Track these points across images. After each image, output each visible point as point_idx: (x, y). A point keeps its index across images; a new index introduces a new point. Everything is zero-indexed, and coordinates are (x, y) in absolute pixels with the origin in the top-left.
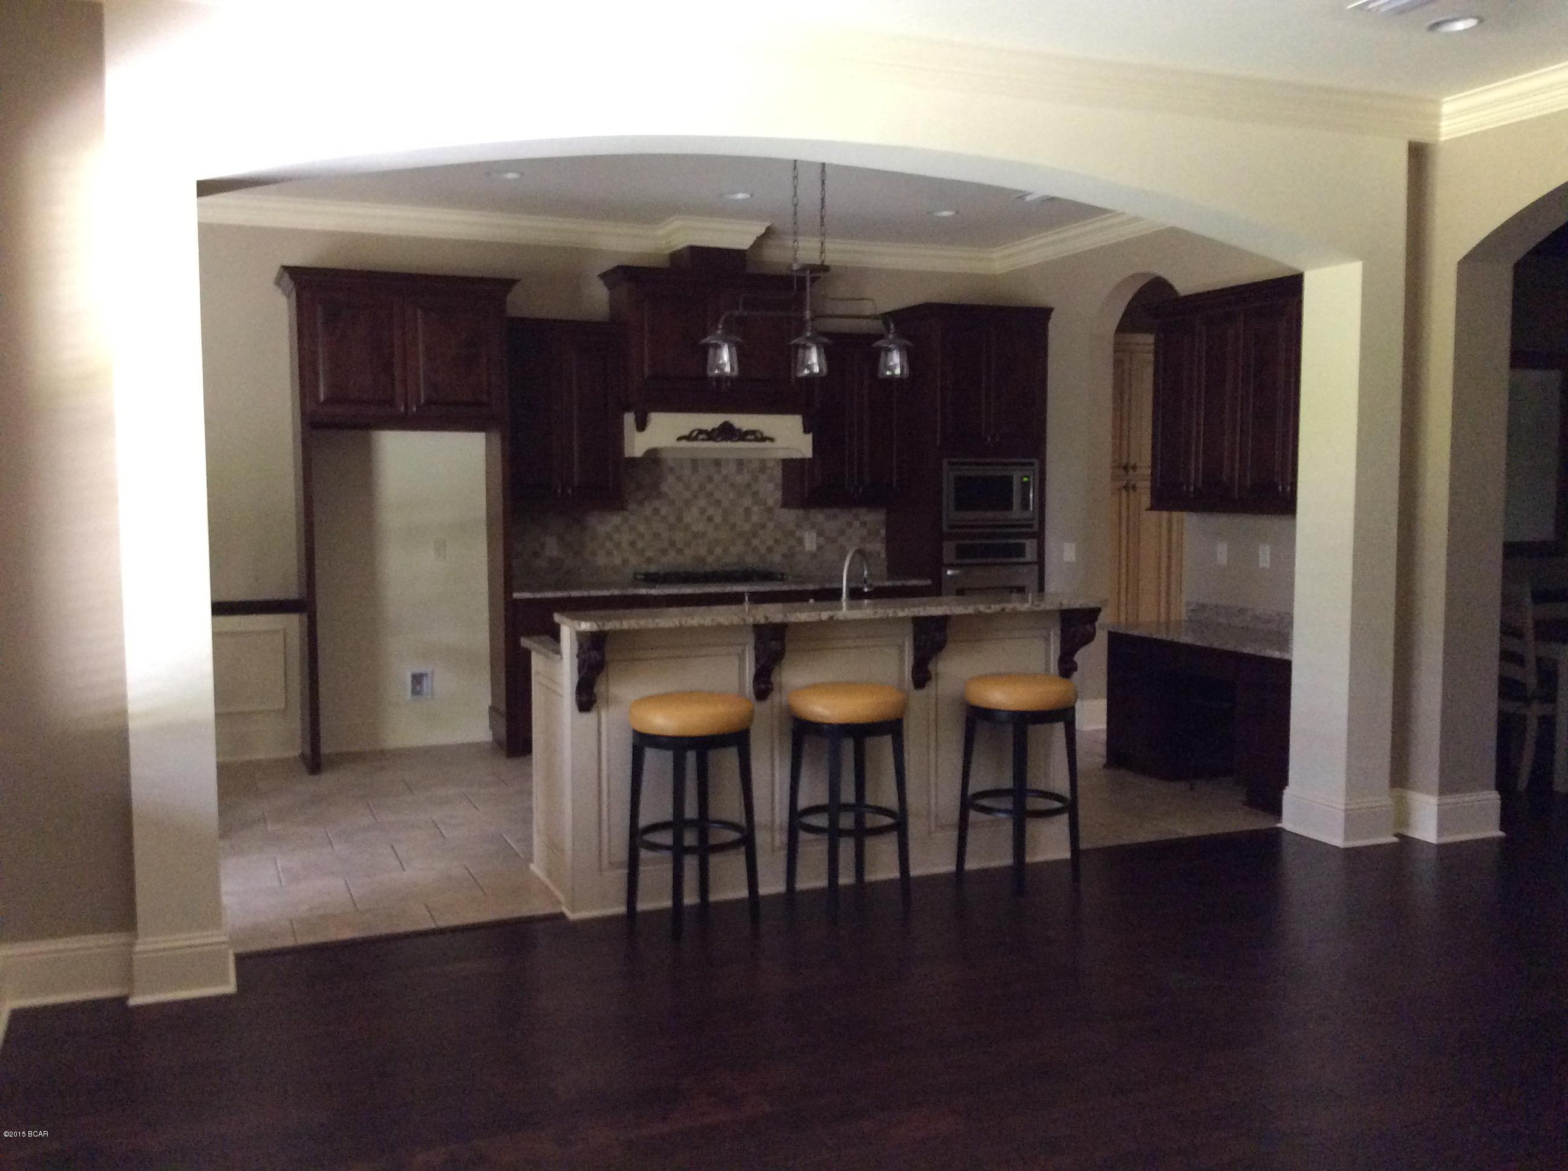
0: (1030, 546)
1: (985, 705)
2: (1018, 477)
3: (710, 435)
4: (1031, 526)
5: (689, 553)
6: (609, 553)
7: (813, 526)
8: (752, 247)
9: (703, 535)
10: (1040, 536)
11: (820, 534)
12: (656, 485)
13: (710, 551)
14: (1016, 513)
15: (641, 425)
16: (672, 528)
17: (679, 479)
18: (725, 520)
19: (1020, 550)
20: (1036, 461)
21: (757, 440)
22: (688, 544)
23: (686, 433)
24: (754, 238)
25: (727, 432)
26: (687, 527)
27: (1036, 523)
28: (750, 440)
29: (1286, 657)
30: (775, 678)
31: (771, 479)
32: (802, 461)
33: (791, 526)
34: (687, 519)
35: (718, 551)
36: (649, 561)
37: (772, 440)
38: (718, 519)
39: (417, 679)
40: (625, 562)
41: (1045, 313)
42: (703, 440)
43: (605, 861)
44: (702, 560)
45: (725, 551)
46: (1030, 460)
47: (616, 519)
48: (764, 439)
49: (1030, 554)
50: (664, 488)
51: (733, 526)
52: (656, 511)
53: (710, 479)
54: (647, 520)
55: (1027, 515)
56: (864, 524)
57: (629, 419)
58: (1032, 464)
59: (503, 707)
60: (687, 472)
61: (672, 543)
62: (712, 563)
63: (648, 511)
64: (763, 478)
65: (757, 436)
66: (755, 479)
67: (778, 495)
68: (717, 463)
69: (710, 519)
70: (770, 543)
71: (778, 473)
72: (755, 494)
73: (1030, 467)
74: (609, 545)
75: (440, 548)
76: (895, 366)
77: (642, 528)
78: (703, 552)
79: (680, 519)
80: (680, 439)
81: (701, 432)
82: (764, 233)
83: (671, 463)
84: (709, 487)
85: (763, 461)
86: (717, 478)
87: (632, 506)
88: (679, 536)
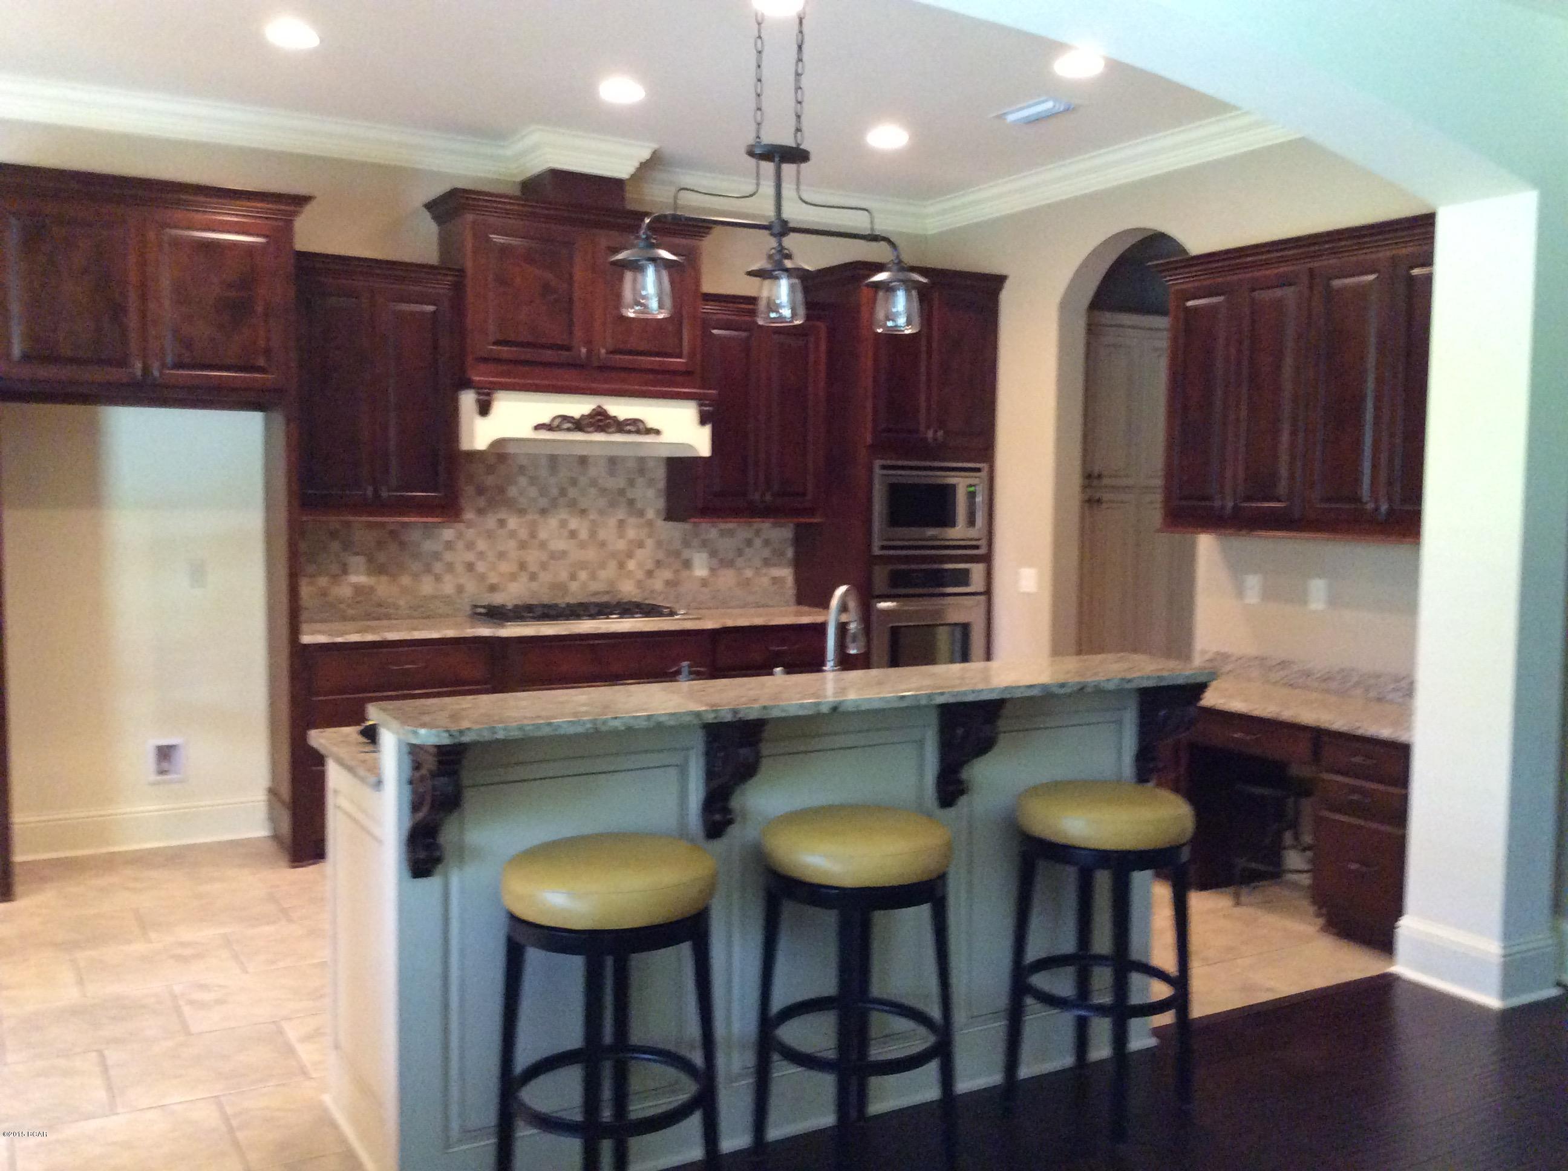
0: (977, 570)
1: (1061, 840)
2: (961, 483)
3: (578, 425)
4: (977, 547)
5: (545, 577)
6: (438, 578)
7: (704, 544)
8: (633, 176)
9: (564, 554)
10: (987, 559)
11: (713, 554)
12: (502, 490)
13: (573, 577)
14: (959, 532)
15: (484, 409)
16: (523, 545)
17: (533, 480)
18: (593, 534)
19: (963, 578)
20: (984, 466)
21: (638, 432)
22: (544, 566)
23: (546, 420)
24: (637, 165)
25: (600, 421)
26: (543, 545)
27: (983, 543)
28: (629, 432)
29: (1403, 738)
30: (736, 802)
31: (651, 482)
32: (697, 460)
33: (677, 544)
34: (543, 535)
35: (583, 575)
36: (493, 588)
37: (657, 432)
38: (584, 534)
39: (165, 753)
40: (460, 589)
41: (996, 282)
42: (569, 430)
43: (455, 1125)
44: (561, 587)
45: (593, 577)
46: (978, 465)
47: (448, 534)
48: (649, 431)
49: (977, 582)
50: (512, 492)
51: (603, 544)
52: (502, 523)
53: (574, 482)
54: (490, 535)
55: (972, 533)
56: (767, 543)
57: (468, 400)
58: (978, 470)
59: (285, 791)
60: (544, 472)
61: (522, 566)
62: (576, 593)
63: (490, 521)
64: (640, 481)
65: (636, 426)
66: (631, 483)
67: (661, 503)
68: (583, 460)
69: (573, 534)
70: (650, 565)
71: (660, 474)
72: (631, 503)
73: (978, 474)
74: (438, 567)
75: (198, 572)
76: (897, 314)
77: (482, 545)
78: (564, 576)
79: (533, 535)
80: (538, 427)
81: (565, 418)
82: (647, 160)
83: (524, 462)
84: (572, 492)
85: (642, 460)
86: (583, 481)
87: (469, 515)
88: (533, 557)
